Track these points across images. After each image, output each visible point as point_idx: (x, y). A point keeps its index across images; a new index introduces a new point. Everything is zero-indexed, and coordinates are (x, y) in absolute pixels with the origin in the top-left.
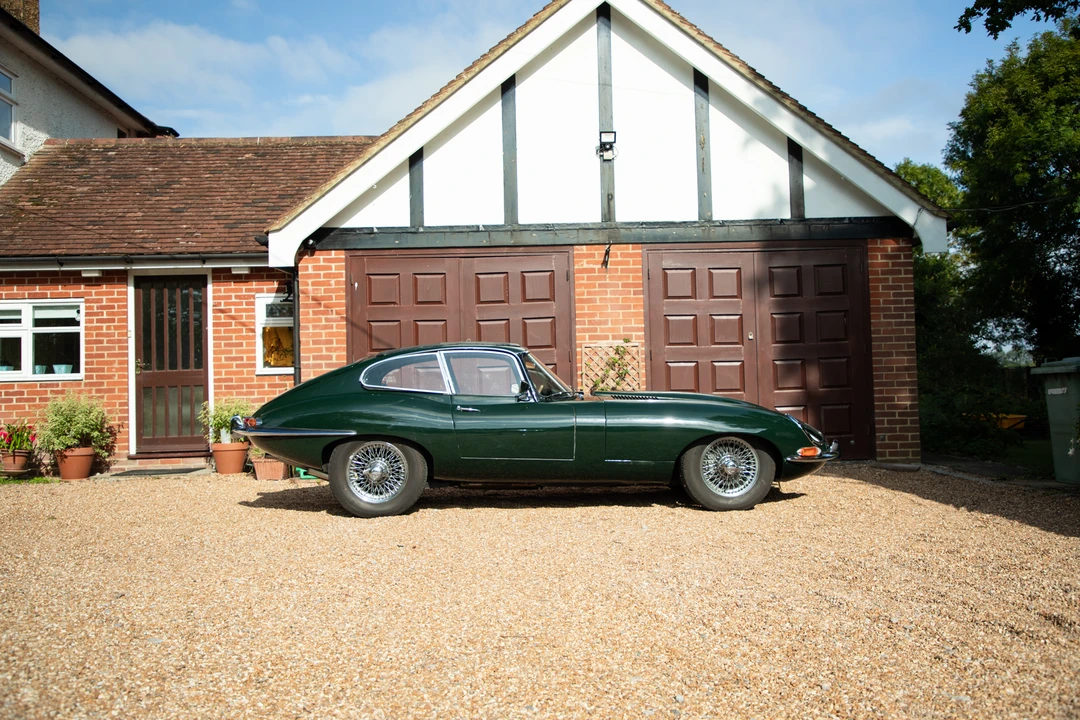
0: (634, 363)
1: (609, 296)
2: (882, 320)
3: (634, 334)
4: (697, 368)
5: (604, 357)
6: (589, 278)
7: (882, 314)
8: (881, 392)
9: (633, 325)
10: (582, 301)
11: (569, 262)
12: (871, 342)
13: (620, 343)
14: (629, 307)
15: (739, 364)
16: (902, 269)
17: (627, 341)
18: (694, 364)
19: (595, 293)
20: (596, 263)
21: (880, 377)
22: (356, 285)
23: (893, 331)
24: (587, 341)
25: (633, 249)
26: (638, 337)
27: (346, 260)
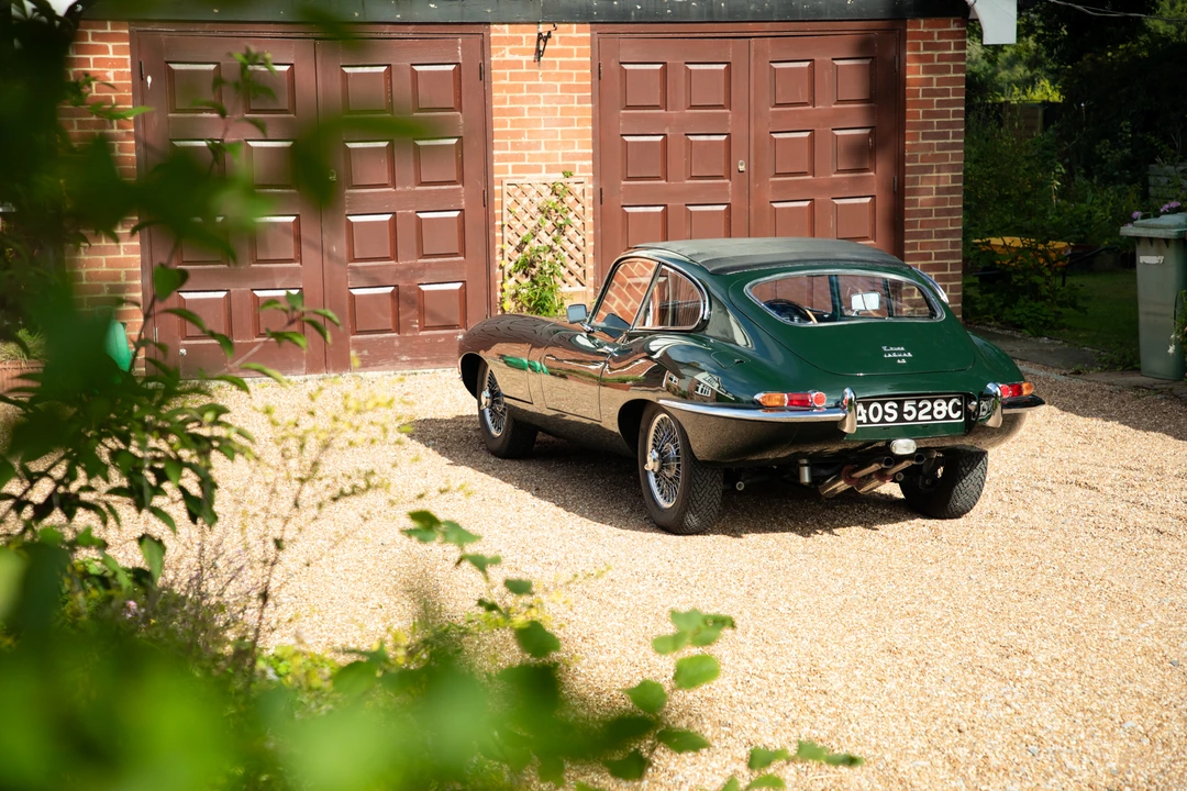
0: (579, 208)
1: (542, 105)
2: (921, 141)
3: (578, 163)
4: (665, 213)
5: (535, 199)
6: (513, 77)
7: (921, 132)
8: (914, 246)
9: (577, 150)
10: (503, 112)
11: (484, 47)
12: (904, 173)
13: (558, 177)
14: (571, 123)
15: (723, 208)
16: (951, 64)
17: (568, 175)
18: (660, 209)
19: (521, 100)
20: (523, 52)
21: (914, 224)
22: (149, 79)
23: (935, 158)
24: (510, 175)
25: (577, 32)
26: (583, 169)
27: (132, 37)
